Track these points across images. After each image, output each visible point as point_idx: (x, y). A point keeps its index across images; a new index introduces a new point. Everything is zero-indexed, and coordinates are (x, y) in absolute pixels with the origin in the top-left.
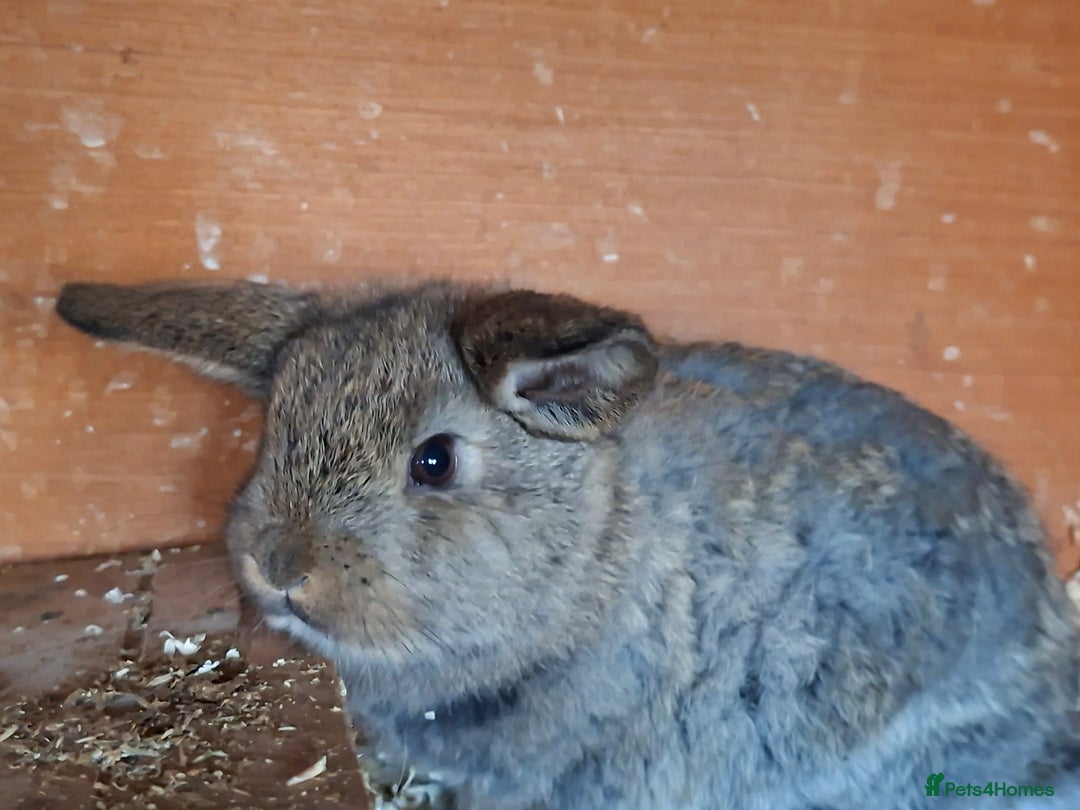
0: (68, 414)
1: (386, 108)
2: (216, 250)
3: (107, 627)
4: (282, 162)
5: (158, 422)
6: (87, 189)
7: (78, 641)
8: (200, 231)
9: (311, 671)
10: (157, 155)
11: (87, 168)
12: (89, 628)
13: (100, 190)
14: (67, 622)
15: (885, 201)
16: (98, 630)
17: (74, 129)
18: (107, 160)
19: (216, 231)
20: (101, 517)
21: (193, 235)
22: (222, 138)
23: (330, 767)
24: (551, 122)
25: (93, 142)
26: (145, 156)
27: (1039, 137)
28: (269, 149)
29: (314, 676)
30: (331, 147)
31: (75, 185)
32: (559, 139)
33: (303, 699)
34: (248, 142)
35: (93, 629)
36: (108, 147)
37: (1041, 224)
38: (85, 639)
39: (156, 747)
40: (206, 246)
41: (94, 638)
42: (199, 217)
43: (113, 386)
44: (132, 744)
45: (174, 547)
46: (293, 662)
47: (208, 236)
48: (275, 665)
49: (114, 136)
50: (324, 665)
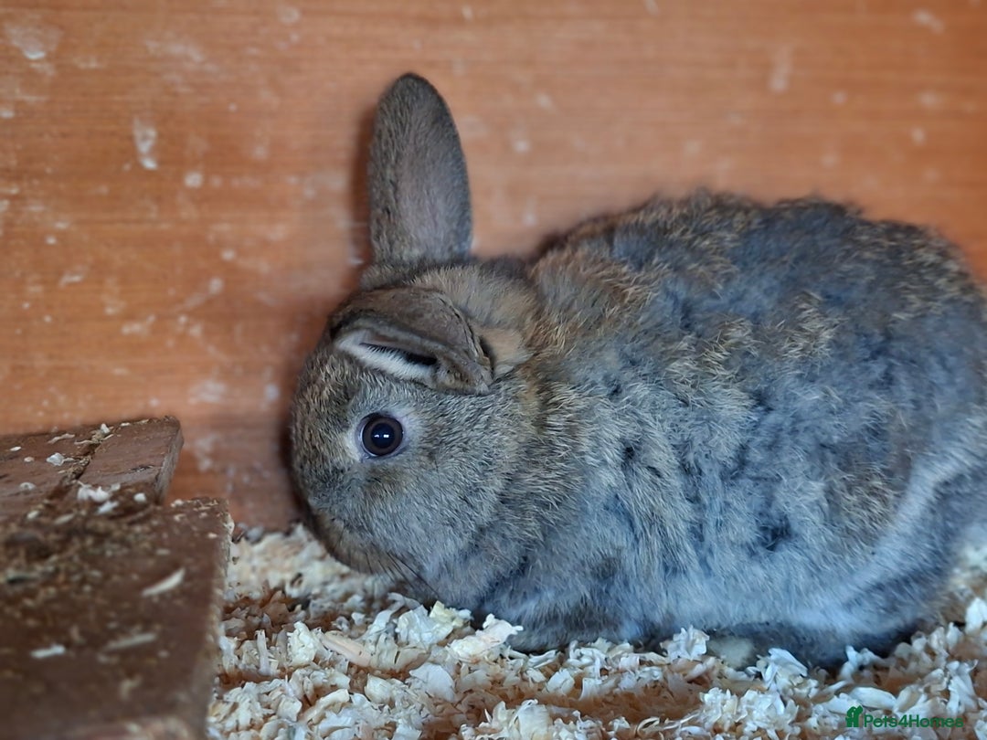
0: (26, 305)
1: (304, 12)
2: (155, 151)
3: (39, 485)
4: (210, 67)
5: (110, 311)
6: (31, 99)
7: (11, 495)
8: (138, 133)
9: (203, 508)
10: (93, 65)
11: (30, 77)
12: (23, 485)
13: (43, 98)
14: (9, 482)
15: (779, 83)
16: (31, 486)
17: (16, 43)
18: (49, 70)
19: (152, 133)
20: (62, 399)
21: (131, 138)
22: (152, 46)
23: (187, 578)
24: (459, 21)
25: (35, 55)
26: (82, 66)
27: (923, 17)
28: (196, 55)
29: (203, 511)
30: (254, 51)
31: (19, 94)
32: (468, 36)
33: (187, 528)
34: (176, 49)
35: (26, 486)
36: (48, 59)
37: (929, 100)
38: (18, 494)
39: (39, 569)
40: (144, 147)
41: (27, 492)
42: (137, 122)
43: (68, 279)
44: (18, 568)
45: (125, 422)
46: (189, 502)
47: (145, 138)
48: (173, 505)
49: (53, 48)
50: (216, 503)
